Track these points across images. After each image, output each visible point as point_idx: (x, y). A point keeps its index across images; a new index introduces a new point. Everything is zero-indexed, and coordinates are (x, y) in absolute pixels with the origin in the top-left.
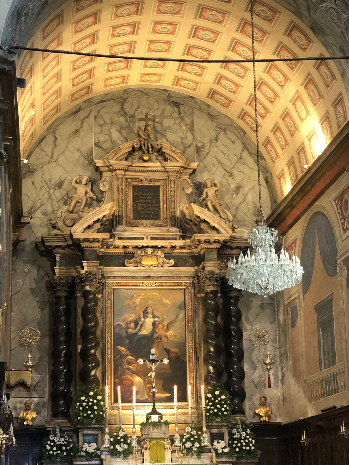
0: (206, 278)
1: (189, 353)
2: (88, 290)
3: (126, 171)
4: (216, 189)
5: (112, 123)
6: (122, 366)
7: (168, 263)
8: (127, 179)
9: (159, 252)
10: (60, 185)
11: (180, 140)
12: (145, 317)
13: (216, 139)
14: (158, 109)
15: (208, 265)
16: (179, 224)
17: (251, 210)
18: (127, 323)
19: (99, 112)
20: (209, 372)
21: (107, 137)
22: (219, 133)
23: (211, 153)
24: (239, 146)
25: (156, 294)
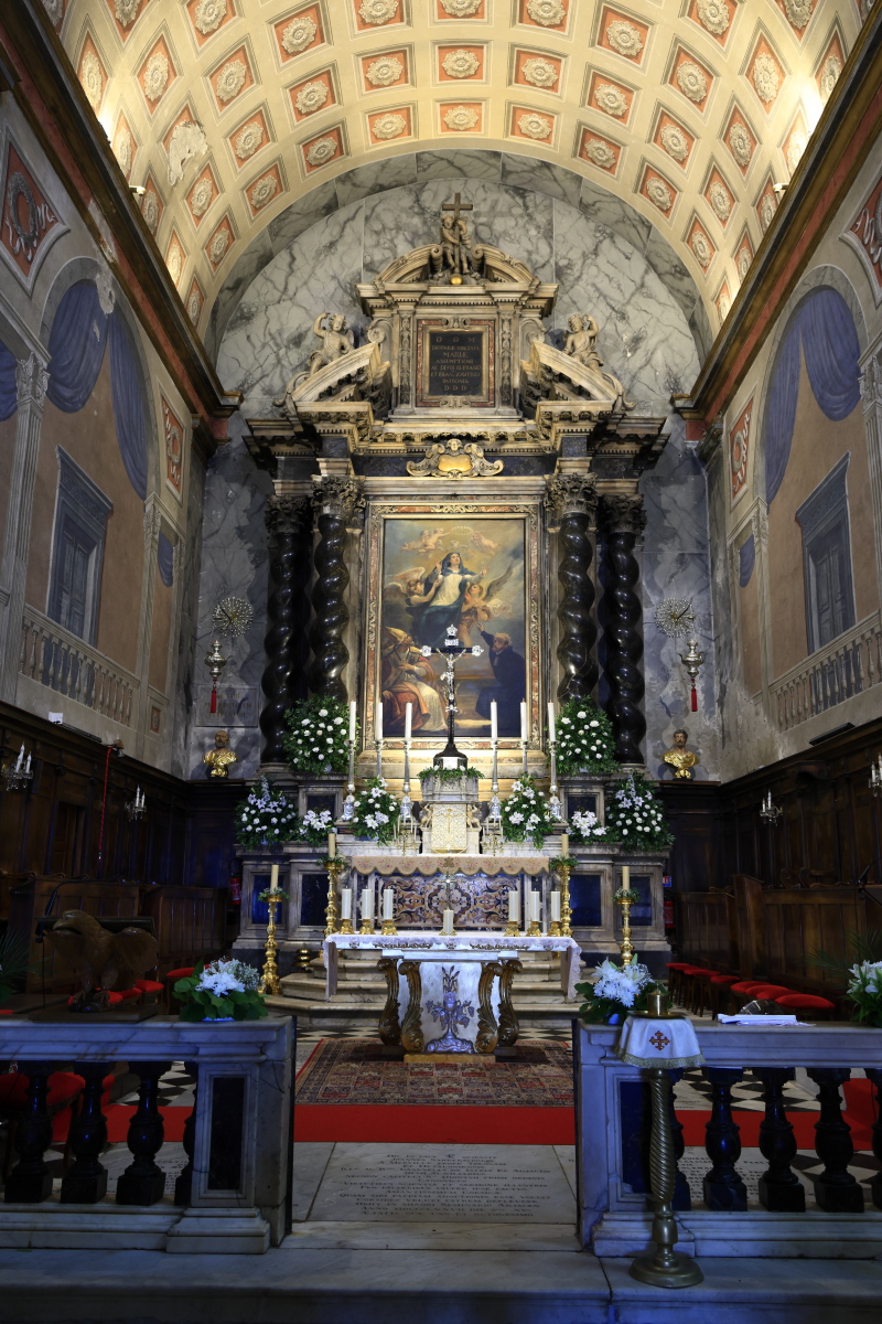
0: (563, 489)
1: (531, 640)
2: (327, 515)
3: (417, 304)
4: (591, 333)
5: (398, 228)
6: (397, 666)
7: (492, 468)
8: (419, 321)
9: (474, 446)
10: (298, 340)
11: (525, 254)
12: (445, 572)
13: (596, 252)
14: (485, 200)
15: (568, 464)
16: (517, 402)
17: (662, 381)
18: (409, 584)
19: (373, 210)
20: (568, 675)
21: (388, 254)
22: (601, 242)
23: (584, 277)
24: (638, 264)
25: (468, 527)
